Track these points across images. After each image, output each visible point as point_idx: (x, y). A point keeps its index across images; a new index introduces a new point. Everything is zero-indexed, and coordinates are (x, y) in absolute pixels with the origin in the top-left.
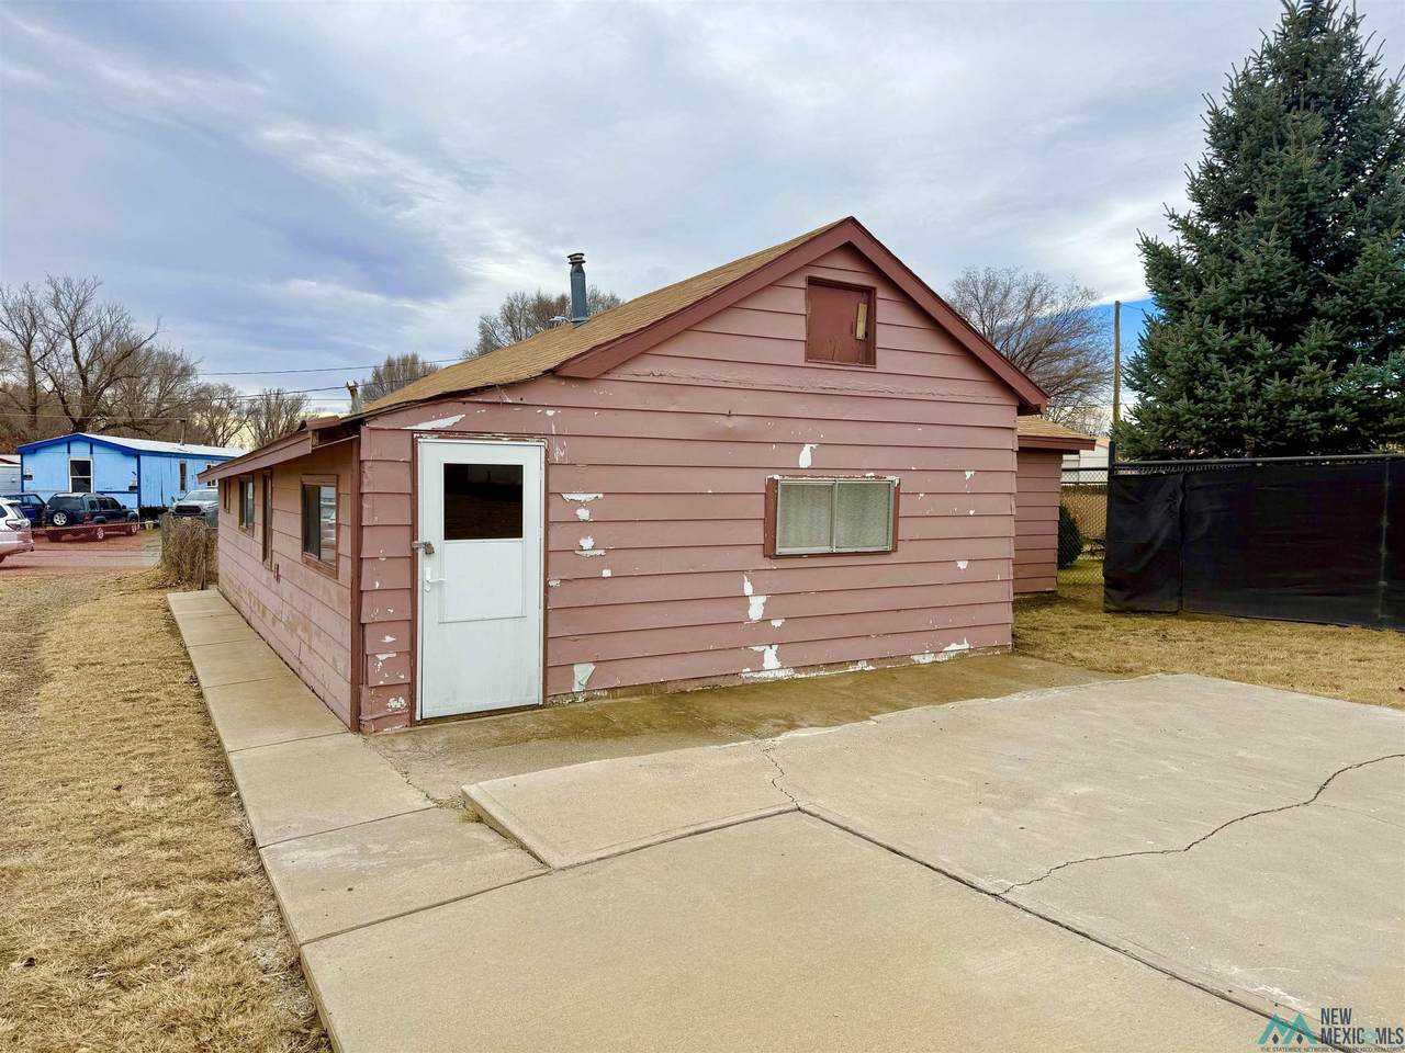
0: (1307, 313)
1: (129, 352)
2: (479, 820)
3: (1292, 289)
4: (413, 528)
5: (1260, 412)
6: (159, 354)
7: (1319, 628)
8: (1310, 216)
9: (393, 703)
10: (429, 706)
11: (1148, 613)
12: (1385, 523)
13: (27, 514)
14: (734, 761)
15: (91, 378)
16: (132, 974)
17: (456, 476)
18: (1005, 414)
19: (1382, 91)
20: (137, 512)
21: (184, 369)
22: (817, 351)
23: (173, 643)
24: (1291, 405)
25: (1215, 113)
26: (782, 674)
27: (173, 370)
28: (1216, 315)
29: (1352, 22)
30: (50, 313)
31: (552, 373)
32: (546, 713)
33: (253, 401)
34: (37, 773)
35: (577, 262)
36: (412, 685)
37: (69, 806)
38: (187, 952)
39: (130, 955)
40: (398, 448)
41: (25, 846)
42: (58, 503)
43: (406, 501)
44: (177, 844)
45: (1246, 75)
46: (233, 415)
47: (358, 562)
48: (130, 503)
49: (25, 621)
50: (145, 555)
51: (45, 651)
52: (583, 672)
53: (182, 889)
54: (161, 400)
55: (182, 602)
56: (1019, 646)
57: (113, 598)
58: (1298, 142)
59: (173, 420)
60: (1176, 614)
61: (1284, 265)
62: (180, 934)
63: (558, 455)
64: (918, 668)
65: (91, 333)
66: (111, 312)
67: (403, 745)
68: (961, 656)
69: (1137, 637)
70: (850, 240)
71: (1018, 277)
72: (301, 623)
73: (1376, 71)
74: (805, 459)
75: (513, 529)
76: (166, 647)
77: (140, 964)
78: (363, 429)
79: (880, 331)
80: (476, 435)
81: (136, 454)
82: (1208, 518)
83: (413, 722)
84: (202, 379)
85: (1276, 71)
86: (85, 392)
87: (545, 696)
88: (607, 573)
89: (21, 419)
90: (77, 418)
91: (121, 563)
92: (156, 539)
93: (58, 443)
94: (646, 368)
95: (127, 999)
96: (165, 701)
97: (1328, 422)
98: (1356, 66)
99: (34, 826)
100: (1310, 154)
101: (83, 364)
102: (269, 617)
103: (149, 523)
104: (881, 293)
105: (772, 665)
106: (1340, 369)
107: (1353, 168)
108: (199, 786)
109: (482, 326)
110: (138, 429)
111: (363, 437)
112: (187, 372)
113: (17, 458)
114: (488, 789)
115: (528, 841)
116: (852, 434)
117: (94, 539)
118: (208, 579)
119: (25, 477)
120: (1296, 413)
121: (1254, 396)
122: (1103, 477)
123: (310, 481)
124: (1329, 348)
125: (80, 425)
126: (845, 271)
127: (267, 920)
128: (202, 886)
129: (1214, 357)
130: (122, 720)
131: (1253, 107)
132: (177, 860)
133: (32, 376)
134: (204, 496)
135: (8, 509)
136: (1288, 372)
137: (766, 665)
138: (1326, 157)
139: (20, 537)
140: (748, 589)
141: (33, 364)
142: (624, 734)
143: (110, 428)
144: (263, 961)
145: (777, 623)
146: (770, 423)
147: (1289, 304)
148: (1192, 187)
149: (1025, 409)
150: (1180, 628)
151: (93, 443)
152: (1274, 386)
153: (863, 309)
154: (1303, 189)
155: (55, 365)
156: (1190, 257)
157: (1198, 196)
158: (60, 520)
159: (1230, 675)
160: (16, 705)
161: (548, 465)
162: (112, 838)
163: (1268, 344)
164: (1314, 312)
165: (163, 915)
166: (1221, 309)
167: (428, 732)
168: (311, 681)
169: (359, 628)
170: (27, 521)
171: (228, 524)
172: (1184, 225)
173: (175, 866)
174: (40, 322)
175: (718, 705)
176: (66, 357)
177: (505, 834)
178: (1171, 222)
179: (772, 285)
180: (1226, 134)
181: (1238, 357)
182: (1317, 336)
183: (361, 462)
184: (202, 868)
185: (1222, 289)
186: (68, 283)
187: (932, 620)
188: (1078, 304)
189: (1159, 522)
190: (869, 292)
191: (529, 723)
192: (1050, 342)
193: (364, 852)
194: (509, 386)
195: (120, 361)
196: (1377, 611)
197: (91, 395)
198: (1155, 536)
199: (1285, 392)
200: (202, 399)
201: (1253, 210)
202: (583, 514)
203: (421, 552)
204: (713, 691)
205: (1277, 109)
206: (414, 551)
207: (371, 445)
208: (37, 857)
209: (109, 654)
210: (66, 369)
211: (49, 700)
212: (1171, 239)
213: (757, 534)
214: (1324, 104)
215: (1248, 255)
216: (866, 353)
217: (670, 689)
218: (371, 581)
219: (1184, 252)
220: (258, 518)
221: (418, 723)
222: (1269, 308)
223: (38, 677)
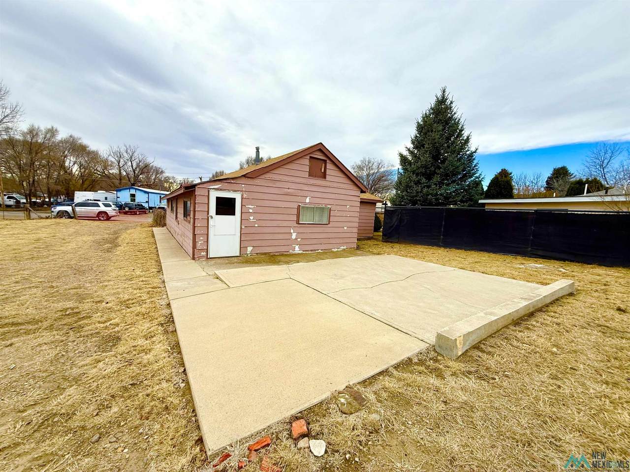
0: (434, 173)
1: (146, 166)
2: (217, 278)
3: (431, 167)
4: (208, 212)
5: (422, 196)
6: (155, 167)
7: (427, 247)
8: (437, 150)
9: (202, 253)
10: (211, 255)
11: (391, 242)
12: (443, 223)
13: (117, 207)
14: (280, 269)
15: (137, 172)
16: (131, 305)
17: (219, 200)
18: (358, 193)
19: (457, 120)
20: (148, 208)
21: (162, 171)
22: (311, 174)
23: (153, 239)
24: (428, 195)
25: (418, 123)
26: (300, 252)
27: (158, 171)
28: (414, 172)
29: (452, 103)
30: (125, 154)
31: (244, 176)
32: (240, 258)
33: (180, 181)
34: (114, 266)
35: (258, 149)
36: (207, 249)
37: (122, 273)
38: (144, 302)
39: (130, 302)
40: (205, 192)
41: (109, 281)
42: (126, 205)
43: (206, 205)
44: (146, 281)
45: (426, 114)
46: (175, 184)
47: (194, 219)
48: (146, 205)
49: (115, 233)
50: (149, 219)
51: (120, 240)
52: (250, 249)
53: (145, 290)
54: (154, 180)
55: (157, 230)
56: (358, 248)
57: (139, 228)
58: (435, 131)
59: (158, 185)
60: (397, 243)
61: (430, 161)
62: (143, 298)
63: (245, 196)
64: (333, 252)
65: (136, 160)
66: (142, 155)
67: (204, 263)
68: (344, 250)
69: (387, 247)
70: (320, 148)
71: (376, 160)
72: (183, 235)
73: (456, 115)
74: (308, 200)
75: (233, 213)
76: (152, 240)
77: (133, 304)
78: (196, 187)
79: (327, 170)
80: (224, 190)
81: (148, 193)
82: (406, 221)
83: (207, 258)
84: (166, 175)
85: (433, 114)
86: (135, 176)
87: (240, 254)
88: (256, 225)
89: (117, 182)
90: (132, 182)
91: (142, 220)
92: (152, 215)
93: (127, 189)
94: (268, 176)
95: (129, 310)
96: (148, 252)
97: (437, 199)
98: (451, 113)
99: (112, 277)
100: (438, 135)
101: (134, 168)
102: (177, 234)
103: (151, 211)
104: (328, 161)
105: (297, 249)
106: (440, 187)
107: (448, 139)
108: (153, 270)
109: (240, 164)
110: (149, 187)
111: (196, 189)
112: (162, 172)
113: (115, 192)
114: (219, 272)
115: (226, 282)
116: (319, 195)
117: (136, 214)
118: (164, 225)
119: (117, 197)
120: (429, 197)
121: (421, 192)
122: (383, 210)
123: (185, 200)
124: (438, 182)
125: (133, 185)
126: (319, 156)
127: (164, 296)
128: (150, 289)
129: (412, 182)
130: (137, 255)
131: (426, 122)
132: (145, 284)
133: (120, 171)
134: (164, 204)
135: (112, 205)
136: (429, 187)
137: (296, 250)
138: (442, 135)
139: (115, 213)
140: (292, 231)
141: (120, 168)
142: (258, 263)
143: (142, 186)
144: (161, 304)
145: (299, 240)
146: (299, 191)
147: (430, 171)
148: (412, 141)
149: (362, 192)
150: (397, 246)
151: (136, 189)
152: (425, 190)
153: (323, 165)
154: (435, 143)
155: (126, 168)
156: (410, 158)
157: (413, 143)
158: (127, 209)
159: (403, 256)
160: (110, 251)
161: (242, 198)
162: (131, 280)
163: (425, 180)
164: (436, 173)
165: (140, 295)
166: (415, 171)
167: (211, 261)
168: (185, 249)
169: (194, 235)
170: (117, 209)
171: (169, 210)
172: (409, 150)
173: (144, 286)
174: (122, 156)
175: (282, 258)
176: (129, 166)
177: (222, 281)
178: (406, 149)
179: (301, 157)
180: (420, 128)
181: (418, 183)
182: (436, 179)
183: (195, 195)
184: (150, 286)
185: (415, 166)
186: (130, 146)
187: (338, 241)
188: (390, 168)
189: (395, 220)
190: (325, 161)
191: (235, 260)
192: (383, 177)
193: (189, 284)
194: (233, 179)
195: (144, 168)
196: (440, 243)
197: (136, 177)
198: (394, 224)
199: (428, 191)
200: (167, 180)
201: (424, 147)
202: (251, 211)
203: (210, 218)
204: (282, 255)
205: (432, 123)
206: (208, 217)
207: (198, 192)
208: (112, 283)
209: (136, 241)
210: (129, 170)
211: (119, 251)
212: (406, 153)
213: (295, 218)
214: (443, 123)
215: (422, 158)
216: (324, 176)
217: (271, 254)
218: (197, 224)
219: (408, 157)
220: (175, 210)
221: (208, 259)
222: (426, 171)
223: (117, 246)
